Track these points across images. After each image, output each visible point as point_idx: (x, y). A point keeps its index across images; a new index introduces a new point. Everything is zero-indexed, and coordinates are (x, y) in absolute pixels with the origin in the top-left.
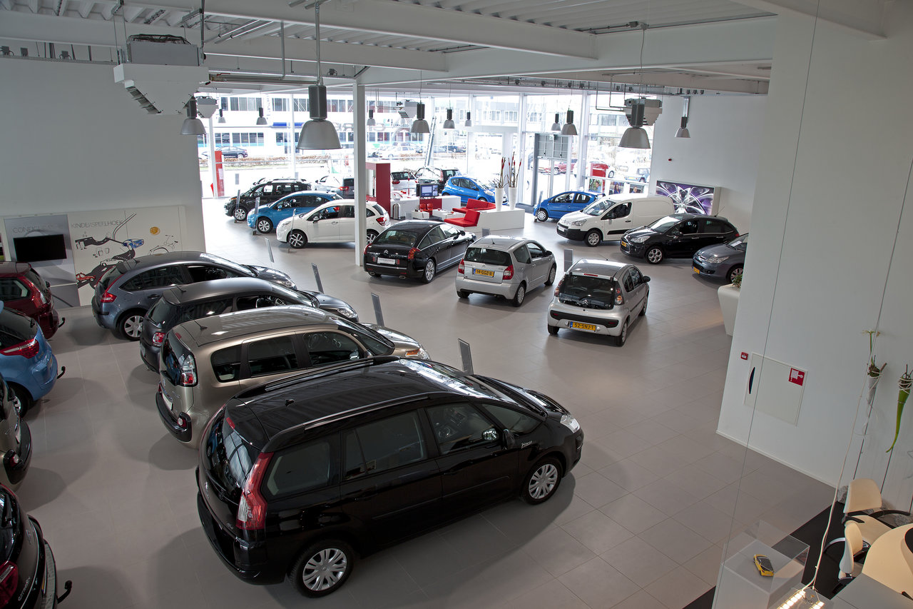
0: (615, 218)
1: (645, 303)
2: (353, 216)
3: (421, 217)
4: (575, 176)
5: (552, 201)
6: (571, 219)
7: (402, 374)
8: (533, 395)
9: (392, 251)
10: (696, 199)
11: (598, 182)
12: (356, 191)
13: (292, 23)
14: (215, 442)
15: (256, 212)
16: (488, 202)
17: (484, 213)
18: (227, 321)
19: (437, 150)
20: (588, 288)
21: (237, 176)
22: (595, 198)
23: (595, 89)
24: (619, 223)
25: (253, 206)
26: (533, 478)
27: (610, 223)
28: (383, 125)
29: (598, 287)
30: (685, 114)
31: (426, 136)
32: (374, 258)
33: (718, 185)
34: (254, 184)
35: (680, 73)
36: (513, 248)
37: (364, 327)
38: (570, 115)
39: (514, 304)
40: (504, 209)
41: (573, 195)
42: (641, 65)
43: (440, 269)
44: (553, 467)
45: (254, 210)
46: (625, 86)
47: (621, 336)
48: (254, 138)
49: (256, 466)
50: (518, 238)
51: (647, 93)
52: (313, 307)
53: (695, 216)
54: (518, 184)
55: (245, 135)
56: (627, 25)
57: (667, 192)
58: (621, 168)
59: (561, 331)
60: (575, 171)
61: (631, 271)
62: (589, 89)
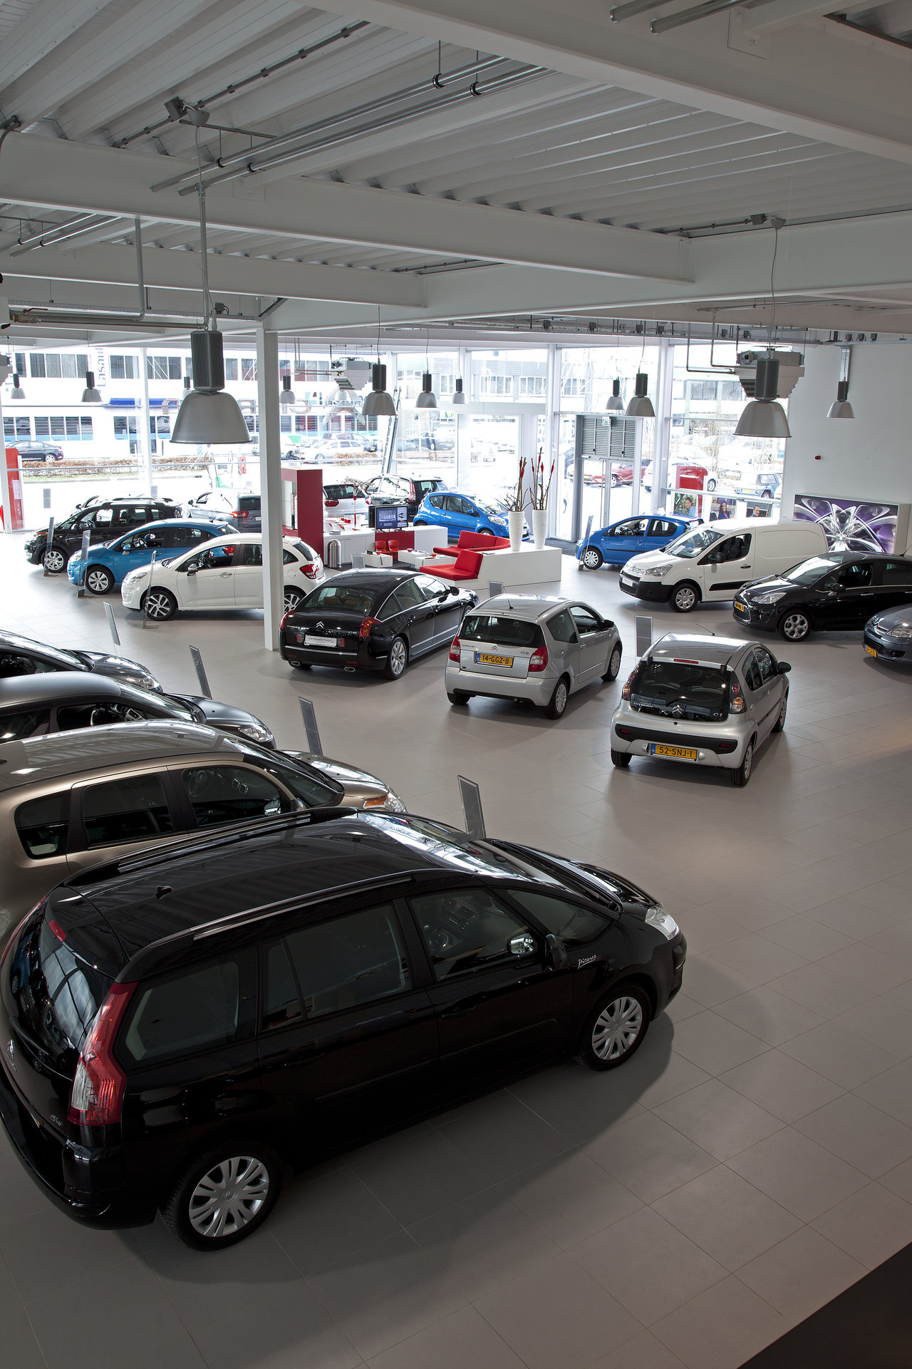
0: (722, 561)
1: (783, 709)
2: (259, 563)
3: (377, 563)
4: (648, 489)
5: (609, 533)
6: (644, 564)
7: (357, 839)
8: (591, 872)
9: (330, 623)
10: (865, 525)
11: (689, 499)
12: (264, 518)
13: (154, 220)
14: (25, 968)
15: (83, 557)
16: (497, 537)
17: (491, 556)
18: (37, 750)
19: (403, 448)
20: (681, 684)
21: (47, 493)
22: (685, 527)
23: (683, 335)
24: (729, 570)
25: (78, 545)
26: (600, 1022)
27: (714, 570)
28: (306, 402)
29: (699, 683)
30: (843, 376)
31: (383, 420)
32: (300, 636)
33: (906, 501)
34: (78, 507)
35: (835, 303)
36: (545, 616)
37: (288, 756)
38: (642, 380)
39: (548, 714)
40: (525, 547)
41: (646, 522)
42: (773, 292)
43: (415, 654)
44: (634, 1002)
45: (79, 553)
46: (739, 329)
47: (742, 768)
48: (75, 425)
49: (105, 1008)
50: (551, 598)
51: (776, 340)
52: (194, 721)
53: (866, 556)
54: (549, 505)
55: (57, 421)
56: (746, 221)
57: (814, 514)
58: (728, 473)
59: (634, 761)
60: (648, 481)
61: (756, 652)
62: (673, 336)
